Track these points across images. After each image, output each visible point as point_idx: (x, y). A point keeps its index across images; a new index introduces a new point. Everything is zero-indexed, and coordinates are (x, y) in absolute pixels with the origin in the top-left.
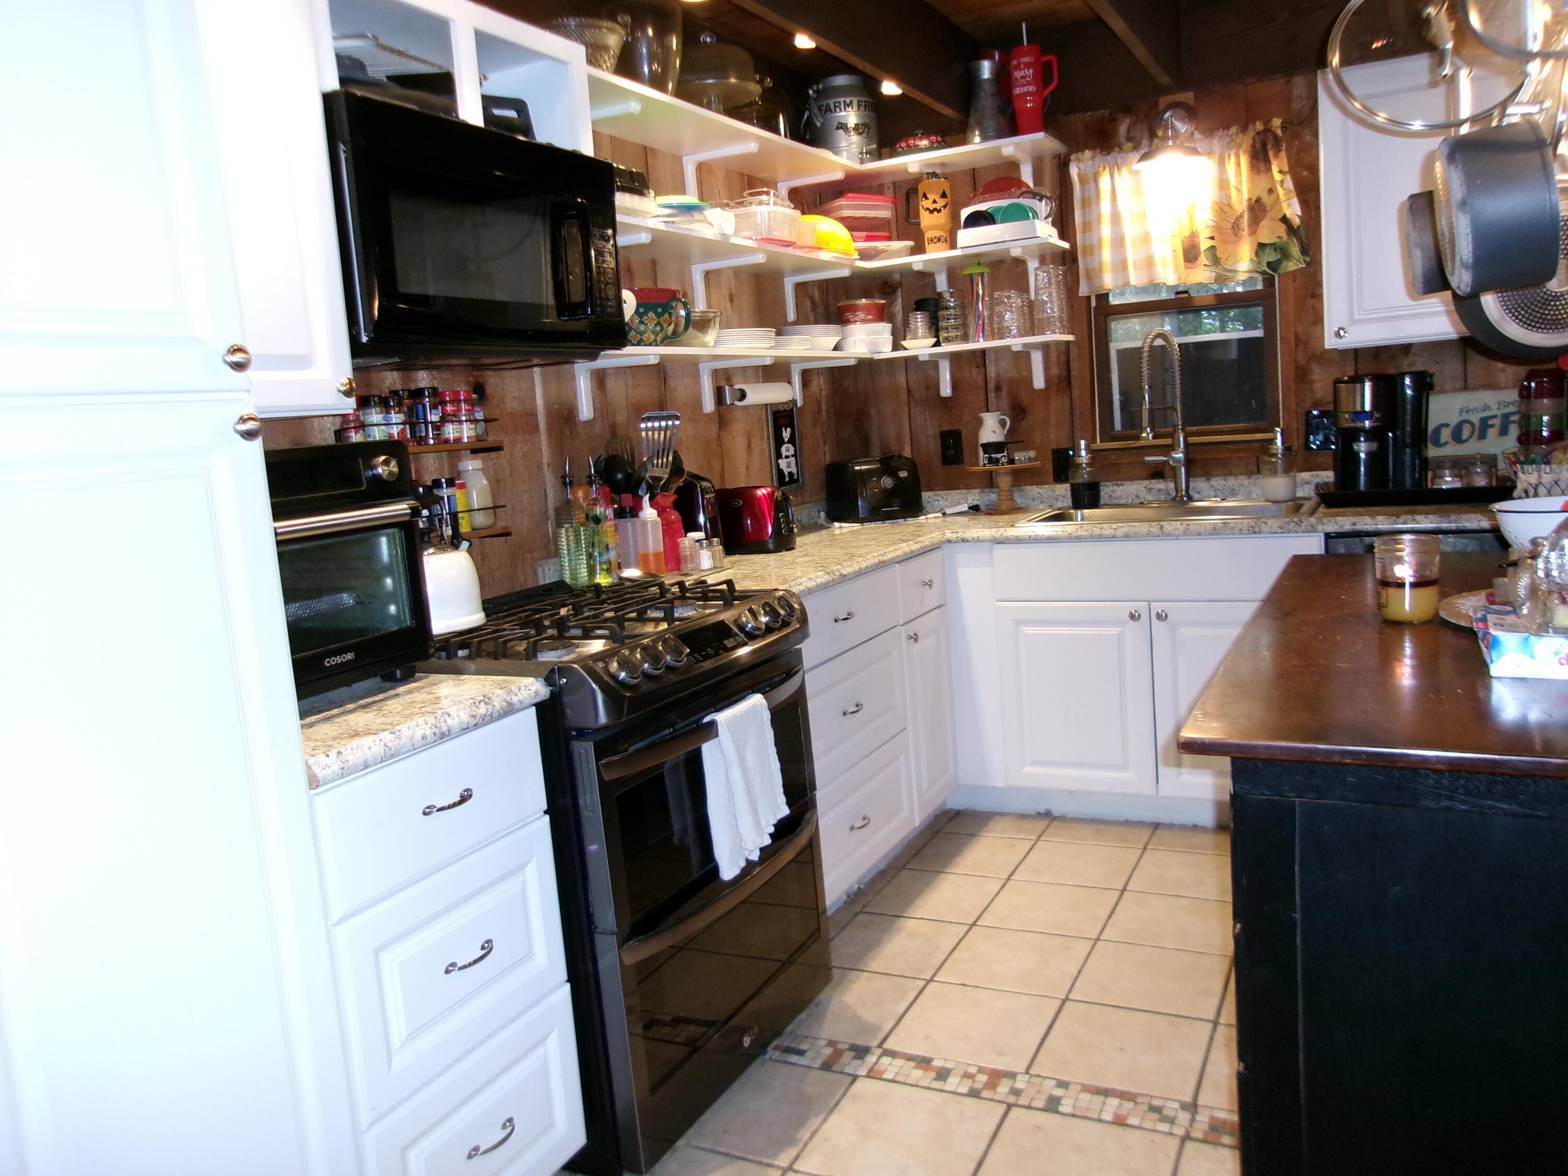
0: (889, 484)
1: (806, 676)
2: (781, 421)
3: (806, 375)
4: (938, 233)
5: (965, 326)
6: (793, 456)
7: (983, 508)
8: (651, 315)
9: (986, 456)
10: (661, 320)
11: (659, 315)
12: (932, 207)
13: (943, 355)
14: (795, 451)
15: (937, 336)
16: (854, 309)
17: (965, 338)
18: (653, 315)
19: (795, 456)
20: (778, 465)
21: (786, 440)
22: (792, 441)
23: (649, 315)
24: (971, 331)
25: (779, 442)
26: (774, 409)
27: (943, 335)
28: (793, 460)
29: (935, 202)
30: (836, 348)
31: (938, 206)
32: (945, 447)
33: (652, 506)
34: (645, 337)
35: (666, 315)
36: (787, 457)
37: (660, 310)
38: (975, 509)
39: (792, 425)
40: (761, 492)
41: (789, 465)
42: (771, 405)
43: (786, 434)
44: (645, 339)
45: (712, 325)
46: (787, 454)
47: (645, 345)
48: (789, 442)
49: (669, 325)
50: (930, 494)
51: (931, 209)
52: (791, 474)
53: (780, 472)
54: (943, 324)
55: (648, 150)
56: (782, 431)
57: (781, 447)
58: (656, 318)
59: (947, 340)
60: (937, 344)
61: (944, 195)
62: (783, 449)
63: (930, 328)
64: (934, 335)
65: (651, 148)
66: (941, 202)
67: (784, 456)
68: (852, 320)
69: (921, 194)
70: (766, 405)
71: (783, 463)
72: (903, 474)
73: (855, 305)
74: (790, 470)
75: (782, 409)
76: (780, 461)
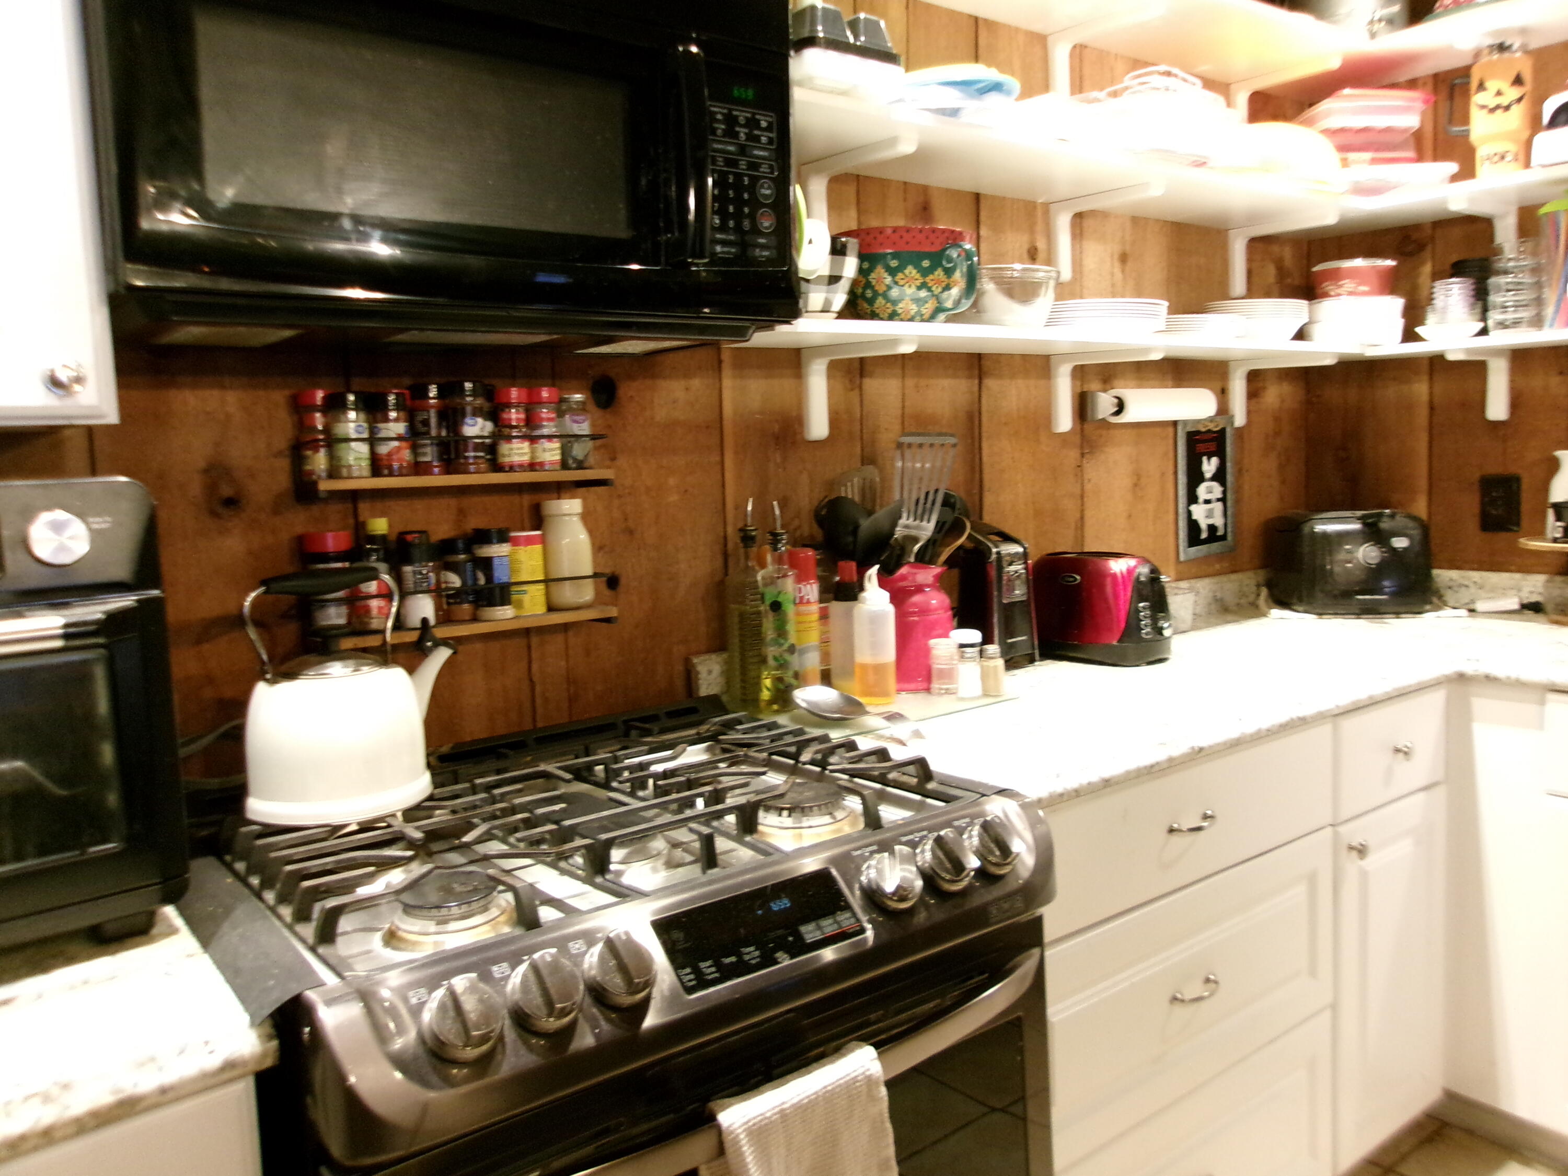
0: (1372, 558)
1: (1048, 953)
2: (1201, 447)
3: (1255, 378)
4: (1501, 147)
5: (1539, 302)
6: (1218, 500)
7: (1549, 607)
8: (910, 271)
9: (1559, 524)
10: (928, 279)
11: (925, 272)
12: (1492, 104)
13: (1497, 352)
14: (1224, 492)
15: (1484, 319)
16: (1335, 276)
17: (1537, 322)
18: (914, 272)
19: (1223, 500)
20: (1189, 513)
21: (1208, 475)
22: (1219, 476)
23: (907, 272)
24: (1549, 311)
25: (1195, 477)
26: (1190, 429)
27: (1494, 316)
28: (1219, 506)
29: (1499, 93)
30: (1301, 335)
31: (1504, 101)
32: (1487, 502)
33: (882, 584)
34: (900, 308)
35: (939, 273)
36: (1207, 502)
37: (926, 263)
38: (1534, 608)
39: (1220, 453)
40: (1118, 566)
41: (1210, 514)
42: (1185, 422)
43: (1209, 466)
44: (900, 311)
45: (1043, 289)
46: (1208, 497)
47: (902, 320)
48: (1213, 479)
49: (947, 288)
50: (1454, 574)
51: (1492, 106)
52: (1212, 528)
53: (1193, 526)
54: (1495, 298)
55: (980, 23)
56: (1201, 463)
57: (1197, 485)
58: (918, 276)
59: (1502, 325)
60: (1484, 332)
61: (1518, 81)
62: (1202, 491)
63: (1472, 306)
64: (1478, 317)
65: (986, 20)
66: (1513, 93)
67: (1201, 500)
68: (1332, 293)
69: (1474, 84)
70: (1175, 423)
71: (1198, 512)
72: (1400, 543)
73: (1338, 269)
74: (1210, 521)
75: (1203, 430)
76: (1193, 508)
